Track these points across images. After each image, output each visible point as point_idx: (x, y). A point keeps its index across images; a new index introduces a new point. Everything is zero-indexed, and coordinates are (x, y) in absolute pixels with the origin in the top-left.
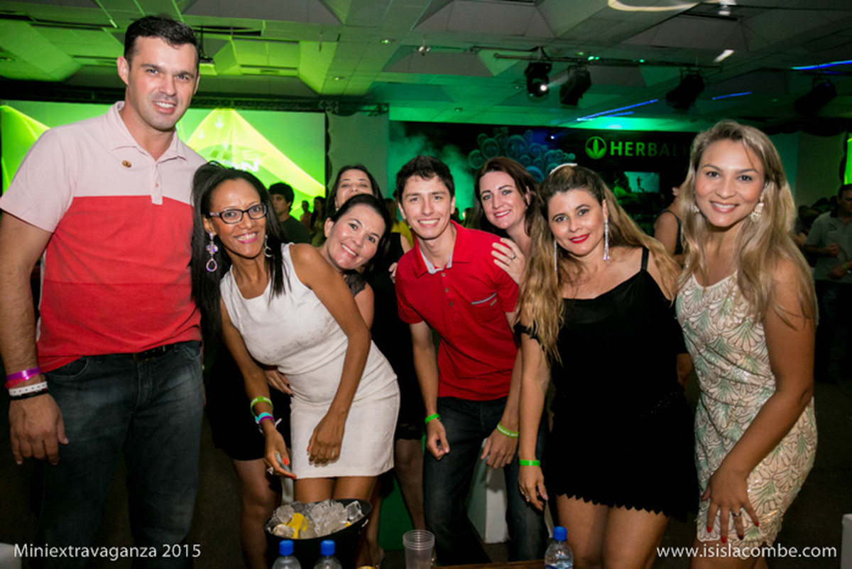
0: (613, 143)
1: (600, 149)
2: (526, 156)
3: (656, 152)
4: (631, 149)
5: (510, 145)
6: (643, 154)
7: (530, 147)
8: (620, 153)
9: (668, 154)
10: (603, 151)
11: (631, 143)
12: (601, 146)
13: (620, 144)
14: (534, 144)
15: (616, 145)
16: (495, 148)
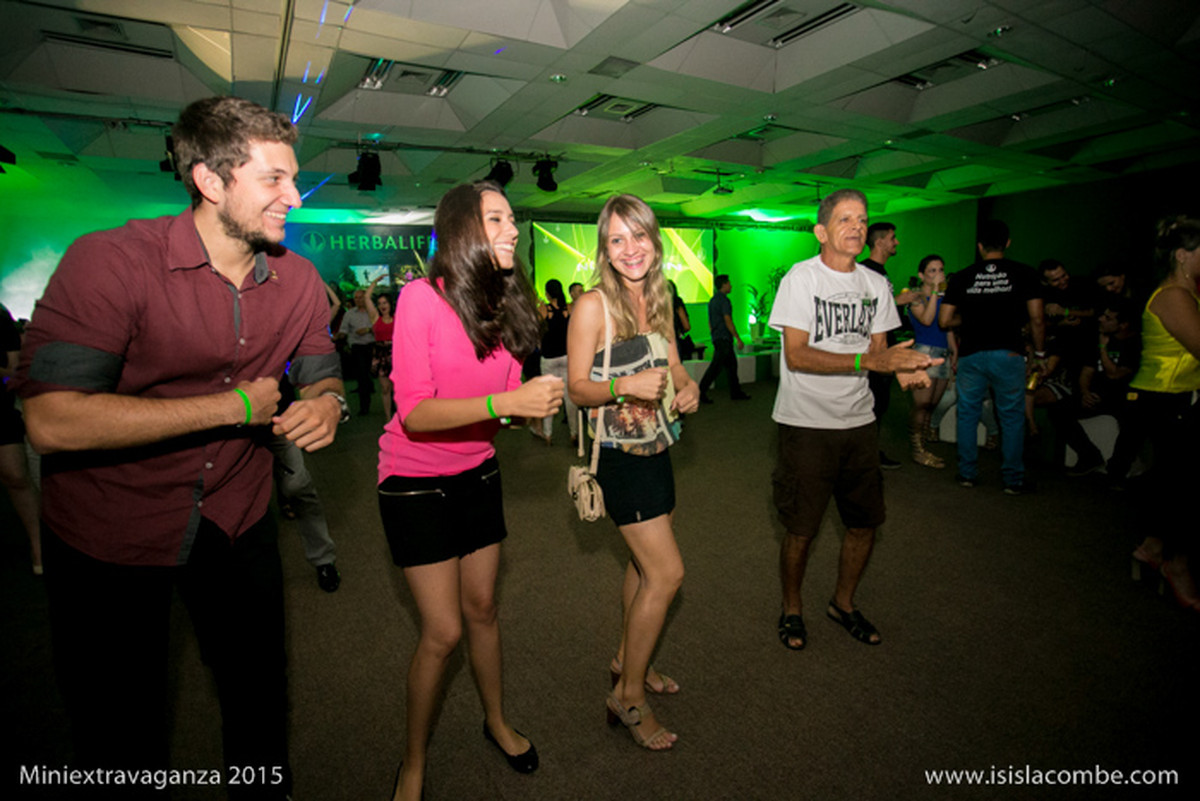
0: (332, 238)
1: (318, 244)
3: (381, 245)
4: (353, 242)
6: (368, 247)
8: (342, 247)
9: (395, 247)
10: (321, 247)
11: (353, 237)
12: (319, 240)
13: (341, 238)
15: (337, 238)
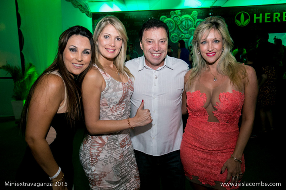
0: (255, 15)
1: (245, 20)
2: (193, 28)
4: (269, 17)
5: (182, 22)
7: (196, 22)
8: (261, 21)
10: (247, 21)
11: (269, 13)
12: (246, 17)
13: (261, 15)
14: (198, 20)
15: (258, 16)
16: (172, 25)
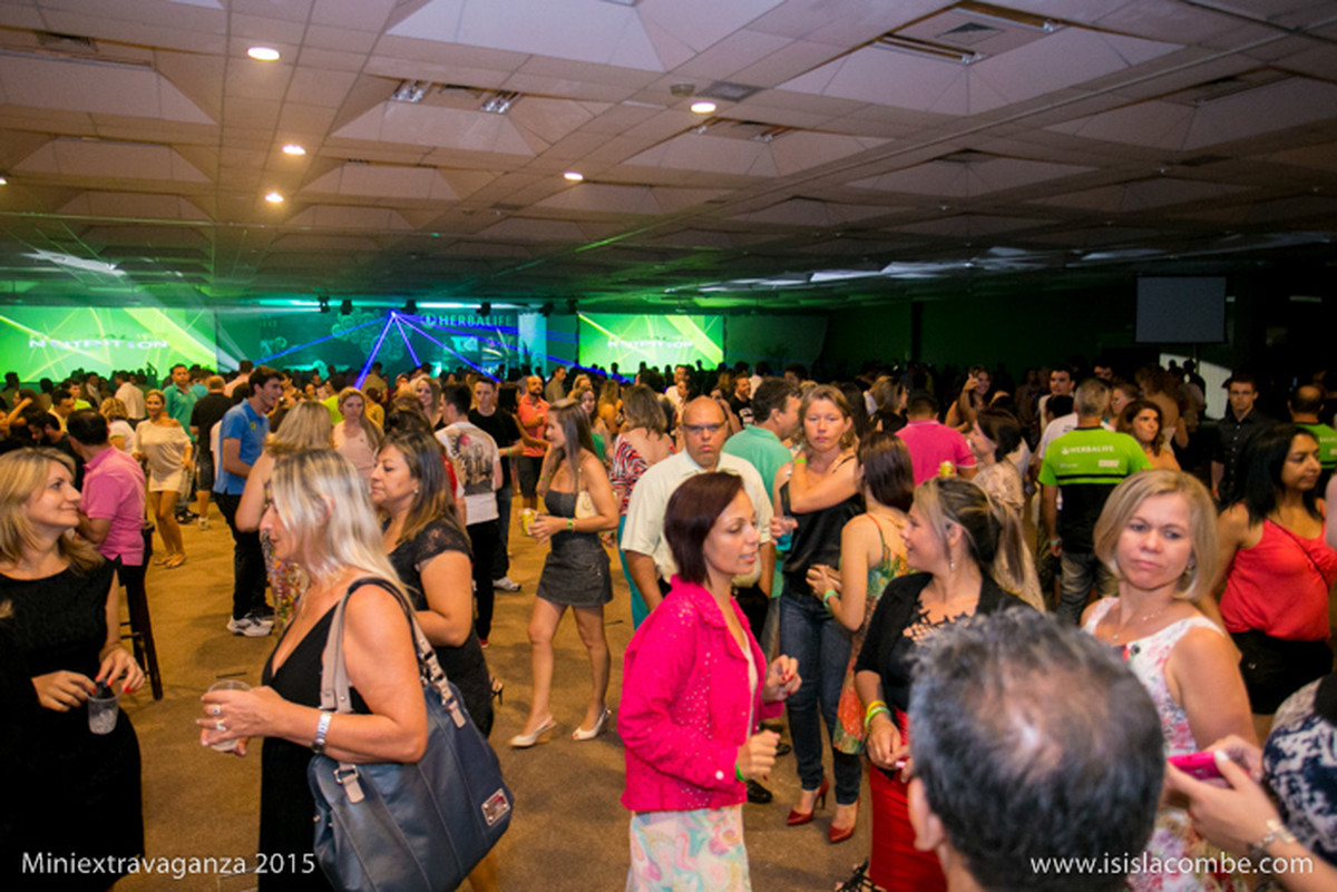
0: (441, 318)
4: (455, 321)
6: (464, 325)
7: (379, 321)
8: (447, 324)
10: (434, 323)
11: (454, 318)
12: (432, 319)
13: (447, 318)
14: (382, 319)
15: (444, 318)
